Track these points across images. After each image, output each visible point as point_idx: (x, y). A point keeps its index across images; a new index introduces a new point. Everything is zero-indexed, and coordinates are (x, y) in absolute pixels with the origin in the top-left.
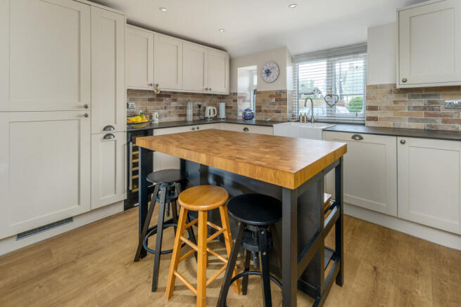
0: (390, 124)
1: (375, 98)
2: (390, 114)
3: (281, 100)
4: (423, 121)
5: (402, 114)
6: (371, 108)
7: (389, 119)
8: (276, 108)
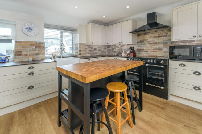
0: (84, 55)
1: (81, 47)
2: (84, 52)
3: (40, 47)
4: (90, 54)
5: (87, 52)
6: (80, 51)
7: (84, 54)
8: (36, 52)
